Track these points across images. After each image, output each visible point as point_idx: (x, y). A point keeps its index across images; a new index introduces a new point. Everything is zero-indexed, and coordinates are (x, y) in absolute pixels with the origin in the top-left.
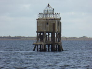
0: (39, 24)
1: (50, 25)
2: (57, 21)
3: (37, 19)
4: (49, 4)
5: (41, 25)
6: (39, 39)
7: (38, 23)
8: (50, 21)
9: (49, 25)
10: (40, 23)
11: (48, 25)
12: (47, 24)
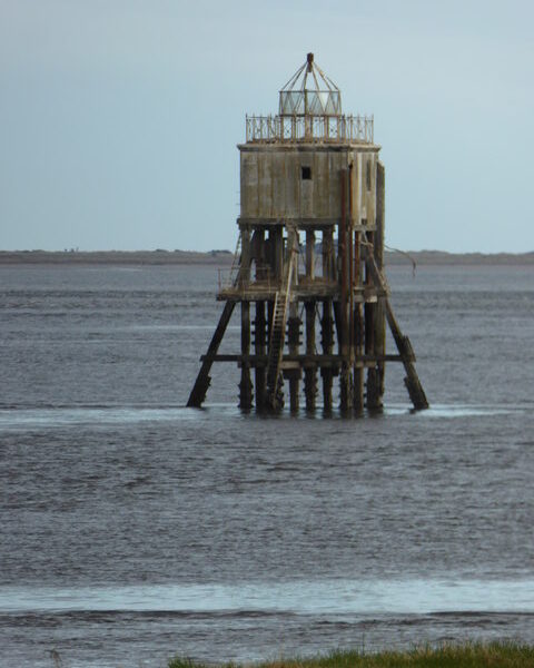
0: (254, 174)
1: (321, 178)
2: (360, 155)
3: (242, 148)
4: (310, 57)
5: (267, 181)
6: (253, 266)
7: (245, 168)
8: (322, 155)
9: (317, 183)
10: (260, 171)
11: (311, 183)
12: (307, 173)
